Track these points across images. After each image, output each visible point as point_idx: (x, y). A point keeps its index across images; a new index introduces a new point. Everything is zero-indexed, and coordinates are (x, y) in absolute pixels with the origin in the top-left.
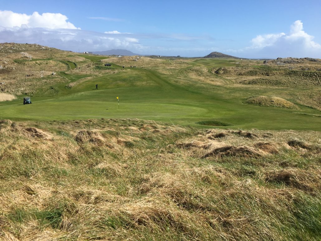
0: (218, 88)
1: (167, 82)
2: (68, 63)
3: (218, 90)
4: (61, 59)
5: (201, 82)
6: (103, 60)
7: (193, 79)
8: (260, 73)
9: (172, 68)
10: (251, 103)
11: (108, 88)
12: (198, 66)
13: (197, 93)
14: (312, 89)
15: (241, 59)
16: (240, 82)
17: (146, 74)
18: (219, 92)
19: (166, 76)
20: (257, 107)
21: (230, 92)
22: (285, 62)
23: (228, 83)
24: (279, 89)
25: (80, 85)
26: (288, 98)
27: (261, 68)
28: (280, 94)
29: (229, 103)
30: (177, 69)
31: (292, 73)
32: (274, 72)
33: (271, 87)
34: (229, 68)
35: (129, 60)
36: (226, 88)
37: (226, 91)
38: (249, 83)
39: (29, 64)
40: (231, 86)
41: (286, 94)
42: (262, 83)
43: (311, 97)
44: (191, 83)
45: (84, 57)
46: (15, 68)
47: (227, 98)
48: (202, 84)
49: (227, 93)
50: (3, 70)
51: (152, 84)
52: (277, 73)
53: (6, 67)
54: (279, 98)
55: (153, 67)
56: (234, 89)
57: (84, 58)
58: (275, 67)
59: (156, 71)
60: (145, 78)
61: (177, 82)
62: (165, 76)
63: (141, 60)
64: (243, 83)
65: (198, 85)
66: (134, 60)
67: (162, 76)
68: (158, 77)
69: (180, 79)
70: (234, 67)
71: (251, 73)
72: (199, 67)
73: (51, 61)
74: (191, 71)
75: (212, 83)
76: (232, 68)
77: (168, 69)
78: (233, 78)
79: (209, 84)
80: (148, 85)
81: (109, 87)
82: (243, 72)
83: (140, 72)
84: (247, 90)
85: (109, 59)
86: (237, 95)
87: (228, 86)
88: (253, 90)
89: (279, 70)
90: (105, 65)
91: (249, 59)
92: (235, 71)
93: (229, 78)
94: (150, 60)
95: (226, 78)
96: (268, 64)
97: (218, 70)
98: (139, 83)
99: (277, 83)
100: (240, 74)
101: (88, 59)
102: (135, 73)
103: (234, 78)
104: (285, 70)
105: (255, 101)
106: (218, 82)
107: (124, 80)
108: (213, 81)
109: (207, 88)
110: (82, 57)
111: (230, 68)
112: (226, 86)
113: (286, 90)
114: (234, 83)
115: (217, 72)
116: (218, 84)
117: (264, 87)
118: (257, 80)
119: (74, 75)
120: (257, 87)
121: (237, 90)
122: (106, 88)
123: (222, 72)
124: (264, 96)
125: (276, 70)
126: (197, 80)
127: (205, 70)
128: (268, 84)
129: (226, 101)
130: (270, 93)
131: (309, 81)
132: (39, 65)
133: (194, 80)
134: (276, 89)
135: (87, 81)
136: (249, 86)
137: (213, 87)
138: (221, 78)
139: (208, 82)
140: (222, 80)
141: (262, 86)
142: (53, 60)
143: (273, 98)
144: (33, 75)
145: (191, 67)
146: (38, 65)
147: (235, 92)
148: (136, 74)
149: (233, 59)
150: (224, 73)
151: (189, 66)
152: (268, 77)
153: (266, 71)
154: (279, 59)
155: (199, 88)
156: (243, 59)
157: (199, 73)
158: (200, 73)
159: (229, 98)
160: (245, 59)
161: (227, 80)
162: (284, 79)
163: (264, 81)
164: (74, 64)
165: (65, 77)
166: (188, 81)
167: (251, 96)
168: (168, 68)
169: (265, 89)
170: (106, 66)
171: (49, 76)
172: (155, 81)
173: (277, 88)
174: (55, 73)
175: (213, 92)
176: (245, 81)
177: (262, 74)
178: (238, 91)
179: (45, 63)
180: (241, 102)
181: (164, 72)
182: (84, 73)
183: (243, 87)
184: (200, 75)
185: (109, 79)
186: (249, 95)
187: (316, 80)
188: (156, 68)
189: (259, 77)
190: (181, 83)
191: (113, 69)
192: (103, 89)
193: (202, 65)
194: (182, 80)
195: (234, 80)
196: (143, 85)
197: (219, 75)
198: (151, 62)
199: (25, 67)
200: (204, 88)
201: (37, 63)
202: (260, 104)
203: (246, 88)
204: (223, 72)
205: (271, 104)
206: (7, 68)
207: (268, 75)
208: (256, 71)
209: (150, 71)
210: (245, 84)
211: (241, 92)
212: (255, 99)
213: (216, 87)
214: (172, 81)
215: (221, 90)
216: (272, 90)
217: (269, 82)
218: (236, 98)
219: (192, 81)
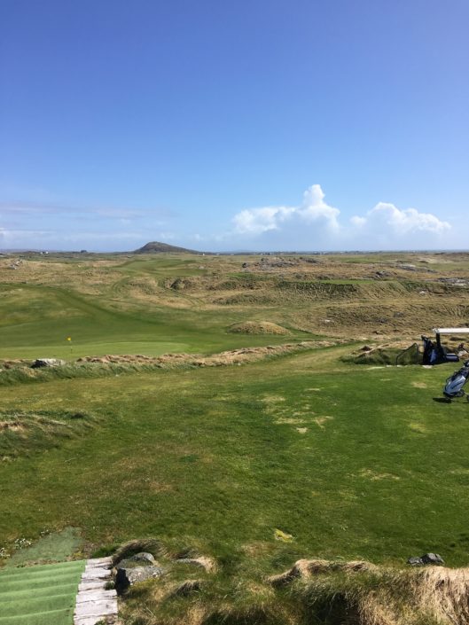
0: (184, 313)
1: (99, 309)
5: (156, 305)
7: (139, 300)
8: (239, 285)
9: (98, 282)
10: (236, 332)
12: (138, 275)
13: (155, 323)
14: (309, 306)
16: (214, 302)
17: (56, 296)
18: (188, 319)
19: (93, 298)
21: (204, 319)
22: (273, 266)
23: (196, 303)
24: (268, 310)
26: (280, 321)
27: (241, 278)
28: (270, 316)
30: (108, 285)
31: (283, 285)
32: (260, 283)
33: (258, 307)
34: (193, 279)
36: (195, 312)
37: (198, 317)
38: (228, 303)
40: (202, 309)
41: (278, 316)
42: (244, 302)
43: (308, 318)
44: (139, 307)
47: (203, 327)
48: (158, 307)
49: (200, 319)
51: (76, 314)
52: (263, 284)
56: (208, 313)
59: (73, 290)
60: (59, 304)
61: (115, 307)
62: (90, 298)
63: (24, 267)
64: (218, 302)
65: (151, 310)
66: (10, 268)
67: (86, 298)
68: (80, 299)
69: (119, 301)
71: (227, 286)
72: (142, 279)
74: (131, 287)
75: (172, 305)
76: (198, 279)
77: (92, 286)
78: (201, 295)
79: (167, 307)
80: (70, 315)
83: (45, 294)
84: (226, 314)
86: (215, 322)
87: (198, 309)
88: (234, 313)
89: (266, 279)
92: (202, 283)
93: (195, 295)
95: (192, 295)
96: (249, 269)
97: (175, 283)
98: (52, 314)
99: (266, 301)
100: (211, 288)
102: (35, 295)
103: (203, 295)
104: (274, 279)
105: (241, 329)
106: (181, 303)
107: (24, 310)
108: (172, 301)
109: (168, 314)
111: (195, 278)
112: (194, 309)
113: (277, 310)
114: (204, 304)
115: (175, 286)
116: (182, 306)
117: (249, 307)
118: (238, 297)
120: (239, 308)
121: (212, 315)
123: (181, 286)
124: (250, 322)
126: (148, 303)
128: (253, 303)
129: (204, 332)
130: (258, 316)
131: (305, 295)
133: (142, 302)
136: (227, 307)
137: (177, 312)
138: (184, 296)
140: (186, 300)
141: (245, 307)
145: (128, 278)
147: (210, 318)
150: (185, 288)
151: (125, 276)
152: (252, 291)
153: (248, 281)
154: (264, 261)
155: (154, 315)
156: (206, 254)
160: (209, 254)
161: (193, 298)
162: (273, 294)
163: (248, 298)
167: (234, 322)
168: (90, 282)
169: (250, 310)
173: (265, 307)
176: (221, 299)
177: (243, 287)
178: (215, 315)
180: (223, 331)
181: (87, 291)
183: (219, 310)
184: (147, 293)
186: (230, 321)
187: (314, 293)
188: (69, 284)
189: (240, 292)
190: (124, 308)
193: (147, 274)
194: (123, 303)
195: (204, 299)
197: (179, 291)
200: (163, 314)
202: (247, 332)
203: (224, 311)
204: (184, 285)
205: (261, 331)
207: (251, 289)
208: (233, 283)
209: (60, 289)
210: (221, 304)
211: (221, 318)
212: (240, 326)
213: (180, 312)
214: (108, 307)
215: (189, 316)
216: (260, 312)
217: (254, 300)
218: (214, 327)
219: (141, 305)
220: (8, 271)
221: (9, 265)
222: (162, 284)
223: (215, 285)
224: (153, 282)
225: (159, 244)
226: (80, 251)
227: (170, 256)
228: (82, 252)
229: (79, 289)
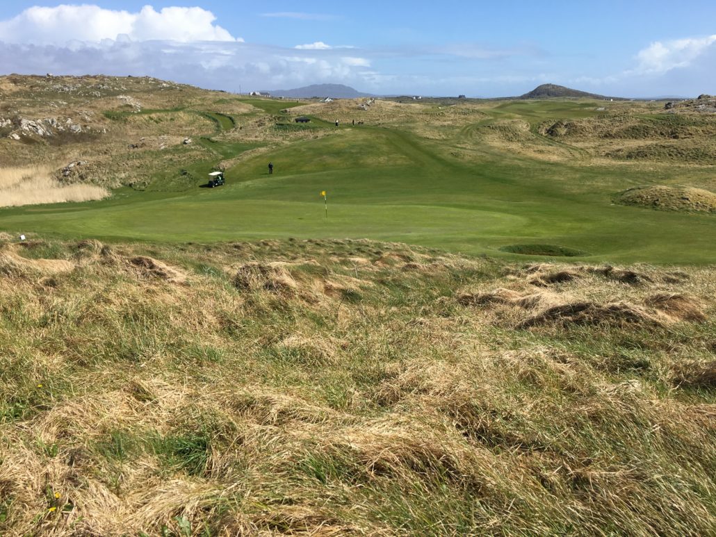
0: (554, 168)
1: (433, 156)
2: (217, 117)
3: (554, 173)
4: (201, 109)
5: (514, 156)
6: (292, 109)
7: (494, 147)
8: (656, 132)
9: (446, 123)
10: (632, 202)
11: (303, 172)
12: (506, 117)
13: (503, 181)
15: (610, 98)
16: (607, 155)
17: (387, 139)
18: (556, 178)
19: (432, 143)
20: (648, 211)
21: (583, 178)
23: (578, 155)
24: (702, 170)
25: (243, 164)
27: (659, 121)
28: (705, 180)
29: (579, 202)
30: (458, 127)
32: (692, 129)
33: (682, 166)
34: (581, 122)
35: (348, 108)
36: (572, 168)
37: (574, 176)
38: (629, 156)
39: (135, 122)
40: (584, 164)
42: (659, 155)
44: (489, 158)
45: (250, 103)
46: (107, 130)
47: (575, 191)
48: (517, 159)
49: (574, 179)
50: (82, 134)
51: (399, 162)
52: (697, 131)
53: (89, 128)
54: (701, 191)
55: (401, 123)
56: (592, 169)
57: (251, 106)
58: (693, 118)
59: (410, 132)
60: (385, 148)
61: (456, 155)
62: (429, 143)
63: (376, 108)
64: (615, 155)
65: (506, 162)
66: (359, 108)
67: (423, 143)
68: (415, 145)
69: (465, 149)
70: (592, 119)
71: (634, 133)
72: (510, 121)
73: (181, 114)
74: (490, 131)
75: (540, 157)
76: (589, 121)
77: (436, 128)
78: (589, 145)
79: (531, 159)
80: (391, 163)
81: (305, 169)
82: (614, 132)
83: (373, 135)
84: (623, 173)
85: (304, 106)
86: (600, 183)
88: (638, 172)
89: (703, 123)
90: (297, 121)
91: (628, 100)
92: (595, 128)
93: (580, 145)
94: (397, 106)
95: (574, 144)
96: (677, 111)
97: (553, 127)
98: (370, 160)
100: (608, 135)
101: (259, 107)
102: (362, 136)
103: (592, 144)
105: (641, 197)
106: (554, 155)
107: (338, 153)
108: (541, 152)
109: (527, 169)
110: (248, 103)
111: (584, 122)
112: (572, 163)
114: (591, 156)
115: (552, 132)
116: (554, 158)
117: (666, 164)
118: (648, 147)
119: (230, 143)
120: (647, 165)
121: (599, 173)
122: (298, 173)
123: (563, 131)
124: (664, 187)
125: (695, 124)
126: (505, 151)
127: (523, 127)
128: (675, 158)
129: (573, 199)
130: (679, 180)
132: (157, 122)
133: (496, 150)
134: (695, 170)
135: (257, 157)
136: (628, 163)
137: (543, 167)
139: (531, 154)
140: (562, 150)
141: (659, 163)
142: (184, 112)
143: (686, 190)
144: (143, 145)
145: (491, 120)
146: (155, 123)
147: (593, 178)
148: (365, 140)
149: (591, 101)
150: (568, 133)
151: (487, 118)
152: (676, 140)
153: (670, 126)
154: (703, 99)
156: (615, 99)
157: (509, 133)
158: (510, 135)
159: (578, 191)
160: (621, 99)
161: (576, 149)
162: (713, 145)
163: (666, 151)
164: (231, 118)
165: (211, 149)
166: (483, 154)
167: (634, 187)
168: (437, 123)
169: (666, 169)
170: (299, 123)
171: (177, 146)
172: (406, 154)
173: (697, 166)
174: (190, 141)
175: (541, 177)
176: (619, 150)
177: (662, 134)
178: (602, 174)
179: (169, 118)
180: (608, 200)
181: (428, 134)
182: (251, 139)
183: (613, 166)
184: (510, 140)
185: (304, 152)
186: (628, 183)
188: (409, 125)
189: (655, 142)
190: (467, 158)
191: (314, 128)
192: (292, 174)
193: (517, 116)
194: (468, 152)
195: (592, 150)
196: (380, 163)
197: (557, 139)
198: (399, 112)
199: (128, 127)
200: (520, 168)
201: (151, 119)
202: (655, 204)
203: (621, 167)
204: (566, 130)
205: (682, 206)
206: (91, 130)
207: (676, 137)
208: (646, 128)
210: (620, 158)
211: (609, 178)
212: (643, 193)
213: (548, 167)
214: (446, 156)
215: (560, 173)
216: (684, 172)
217: (679, 154)
218: (596, 192)
219: (493, 154)
220: (356, 111)
221: (360, 105)
222: (535, 130)
223: (615, 130)
229: (419, 131)
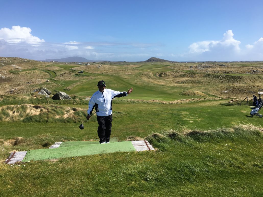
0: (163, 87)
1: (130, 84)
2: (49, 72)
5: (152, 83)
6: (74, 68)
8: (188, 76)
9: (130, 74)
10: (184, 95)
11: (94, 90)
13: (151, 90)
14: (218, 85)
16: (176, 82)
17: (114, 79)
18: (164, 89)
19: (127, 80)
20: (187, 96)
21: (171, 89)
22: (204, 67)
23: (168, 83)
24: (199, 86)
26: (204, 91)
27: (188, 72)
28: (200, 89)
29: (172, 95)
30: (133, 75)
31: (207, 75)
32: (197, 75)
33: (195, 85)
34: (168, 73)
35: (93, 68)
36: (168, 86)
37: (169, 89)
38: (182, 83)
40: (170, 85)
41: (203, 89)
42: (189, 82)
43: (217, 90)
44: (145, 84)
47: (170, 92)
51: (121, 86)
54: (198, 92)
55: (116, 74)
56: (173, 87)
57: (59, 67)
58: (197, 72)
59: (120, 77)
60: (115, 82)
61: (136, 83)
64: (178, 82)
65: (150, 85)
67: (125, 80)
68: (122, 80)
69: (137, 81)
70: (171, 72)
71: (182, 76)
72: (147, 72)
73: (36, 71)
74: (143, 76)
75: (159, 83)
77: (127, 75)
79: (156, 84)
80: (118, 86)
82: (177, 76)
86: (176, 90)
87: (169, 85)
88: (184, 87)
89: (200, 73)
92: (172, 75)
93: (168, 80)
96: (193, 69)
97: (160, 74)
99: (199, 82)
100: (175, 77)
101: (61, 68)
103: (172, 79)
104: (203, 73)
106: (162, 83)
108: (159, 82)
109: (156, 87)
110: (57, 66)
112: (167, 85)
113: (203, 86)
114: (172, 83)
115: (160, 76)
116: (162, 84)
118: (186, 80)
120: (186, 85)
121: (175, 88)
123: (163, 75)
124: (190, 91)
126: (149, 82)
129: (170, 94)
130: (194, 89)
131: (217, 81)
133: (146, 82)
135: (78, 86)
136: (181, 85)
137: (160, 86)
138: (164, 80)
141: (189, 85)
143: (195, 91)
144: (33, 82)
145: (141, 72)
148: (107, 79)
150: (165, 76)
152: (193, 78)
153: (191, 74)
154: (200, 65)
155: (151, 87)
156: (175, 62)
157: (148, 76)
160: (177, 62)
162: (202, 80)
163: (191, 81)
164: (54, 72)
166: (143, 83)
167: (184, 91)
168: (127, 73)
169: (191, 86)
172: (122, 83)
173: (198, 85)
175: (161, 89)
176: (179, 81)
180: (178, 94)
181: (125, 77)
183: (178, 86)
184: (149, 78)
185: (92, 84)
186: (182, 90)
187: (221, 79)
188: (118, 74)
189: (188, 79)
190: (139, 84)
192: (91, 90)
193: (149, 71)
194: (139, 82)
195: (172, 81)
196: (115, 86)
197: (162, 78)
200: (154, 87)
201: (27, 73)
203: (180, 86)
205: (194, 95)
208: (185, 75)
209: (115, 76)
210: (179, 83)
211: (178, 89)
212: (186, 92)
213: (162, 86)
214: (133, 83)
215: (165, 88)
216: (195, 87)
217: (194, 82)
218: (175, 92)
219: (146, 83)
220: (97, 69)
221: (97, 67)
222: (155, 75)
223: (177, 75)
224: (151, 74)
225: (155, 58)
226: (123, 61)
227: (159, 63)
228: (124, 61)
229: (122, 76)
